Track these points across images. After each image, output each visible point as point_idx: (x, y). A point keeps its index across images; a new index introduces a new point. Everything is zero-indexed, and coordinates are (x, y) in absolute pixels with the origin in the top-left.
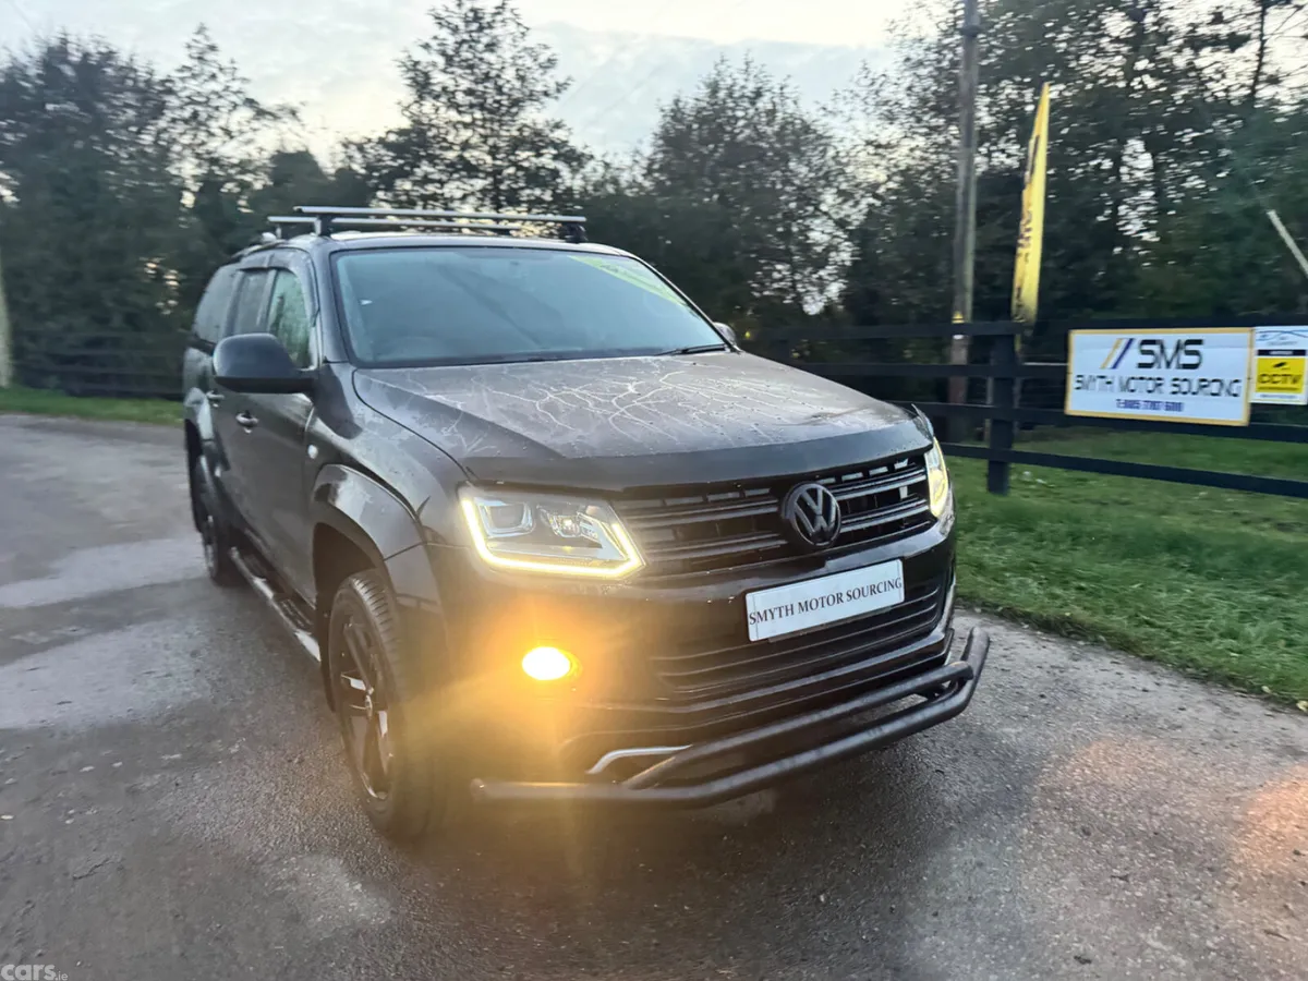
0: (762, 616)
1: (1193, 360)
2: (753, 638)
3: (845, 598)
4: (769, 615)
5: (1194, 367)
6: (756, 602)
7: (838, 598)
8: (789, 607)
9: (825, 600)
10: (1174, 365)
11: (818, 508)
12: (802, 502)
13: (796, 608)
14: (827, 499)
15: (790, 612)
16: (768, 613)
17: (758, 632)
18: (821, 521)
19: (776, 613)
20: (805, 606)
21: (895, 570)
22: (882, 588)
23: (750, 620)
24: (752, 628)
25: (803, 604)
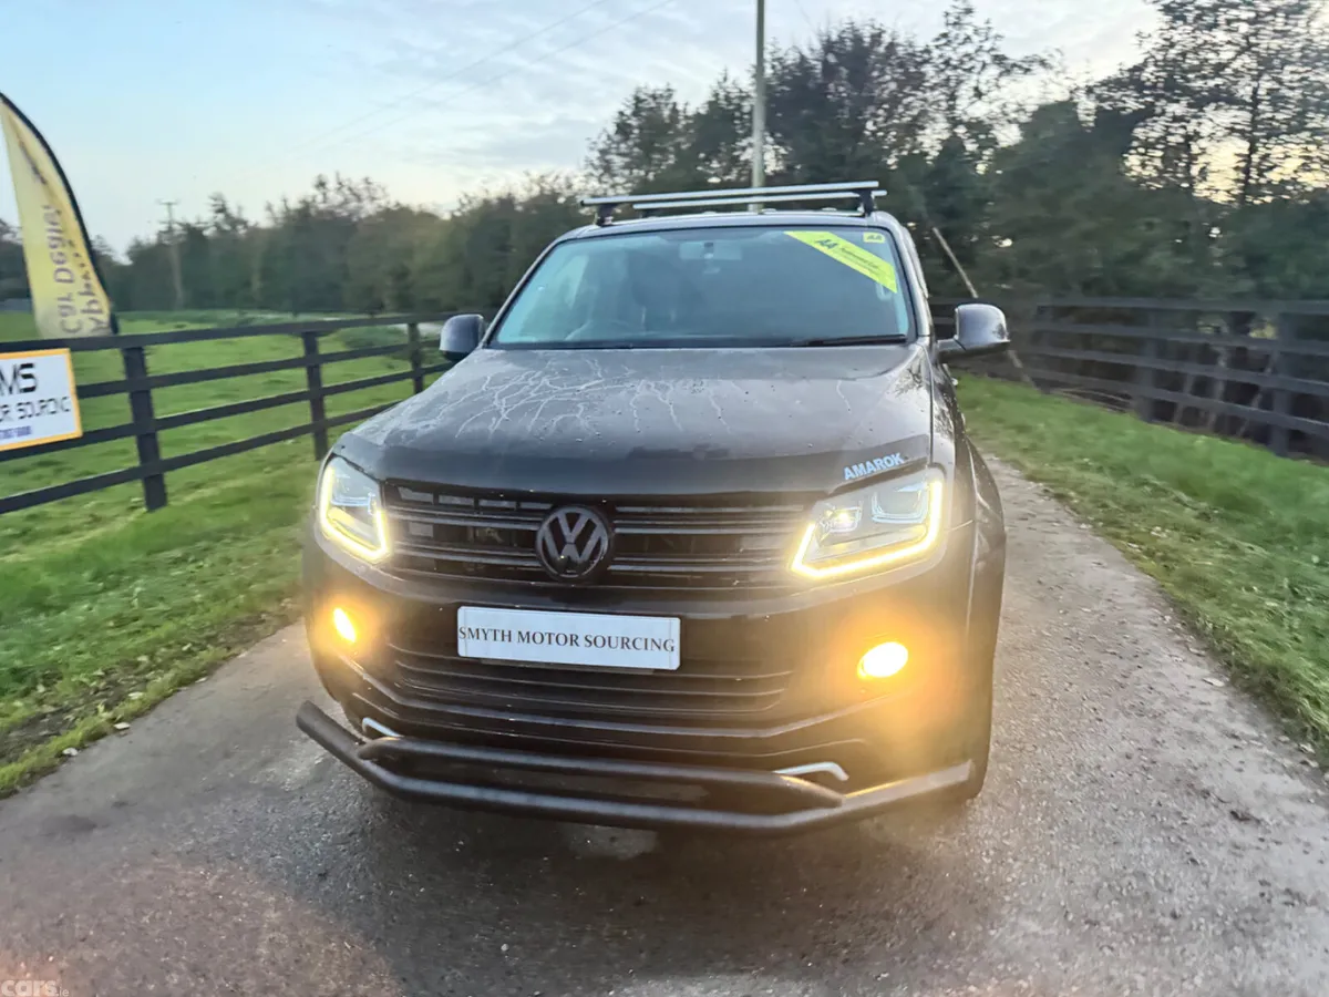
0: (475, 634)
1: (29, 383)
2: (462, 651)
3: (581, 641)
4: (481, 635)
5: (32, 389)
6: (469, 617)
7: (573, 640)
8: (506, 633)
9: (553, 638)
10: (15, 390)
11: (571, 536)
12: (555, 526)
13: (515, 636)
14: (590, 527)
15: (506, 638)
16: (480, 632)
17: (468, 648)
18: (570, 551)
19: (490, 635)
20: (527, 637)
21: (668, 629)
22: (640, 644)
23: (460, 634)
24: (461, 642)
25: (524, 634)
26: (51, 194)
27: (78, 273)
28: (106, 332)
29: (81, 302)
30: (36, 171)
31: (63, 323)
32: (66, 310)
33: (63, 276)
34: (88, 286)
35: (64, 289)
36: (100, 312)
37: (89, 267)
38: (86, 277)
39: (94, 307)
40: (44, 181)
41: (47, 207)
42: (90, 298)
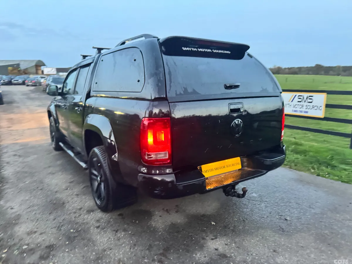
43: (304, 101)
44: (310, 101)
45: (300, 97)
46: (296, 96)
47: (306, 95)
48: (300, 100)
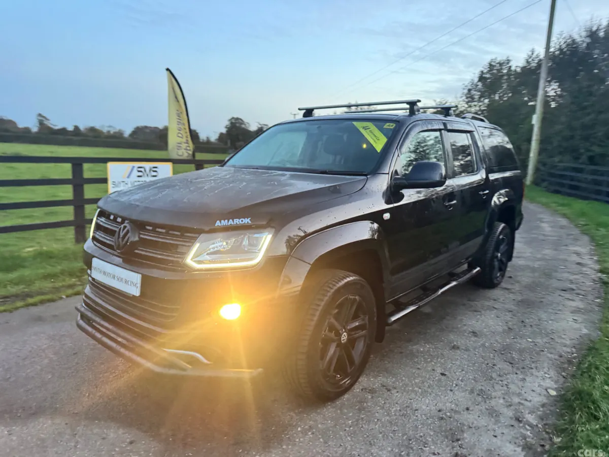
26: (180, 106)
27: (185, 135)
28: (190, 158)
29: (184, 146)
30: (176, 97)
31: (178, 152)
32: (179, 148)
33: (180, 135)
34: (187, 140)
35: (179, 140)
36: (190, 150)
37: (188, 134)
38: (187, 137)
39: (188, 148)
40: (178, 101)
41: (177, 111)
42: (187, 145)
43: (146, 175)
44: (154, 174)
45: (140, 169)
46: (134, 167)
47: (148, 165)
48: (140, 174)
